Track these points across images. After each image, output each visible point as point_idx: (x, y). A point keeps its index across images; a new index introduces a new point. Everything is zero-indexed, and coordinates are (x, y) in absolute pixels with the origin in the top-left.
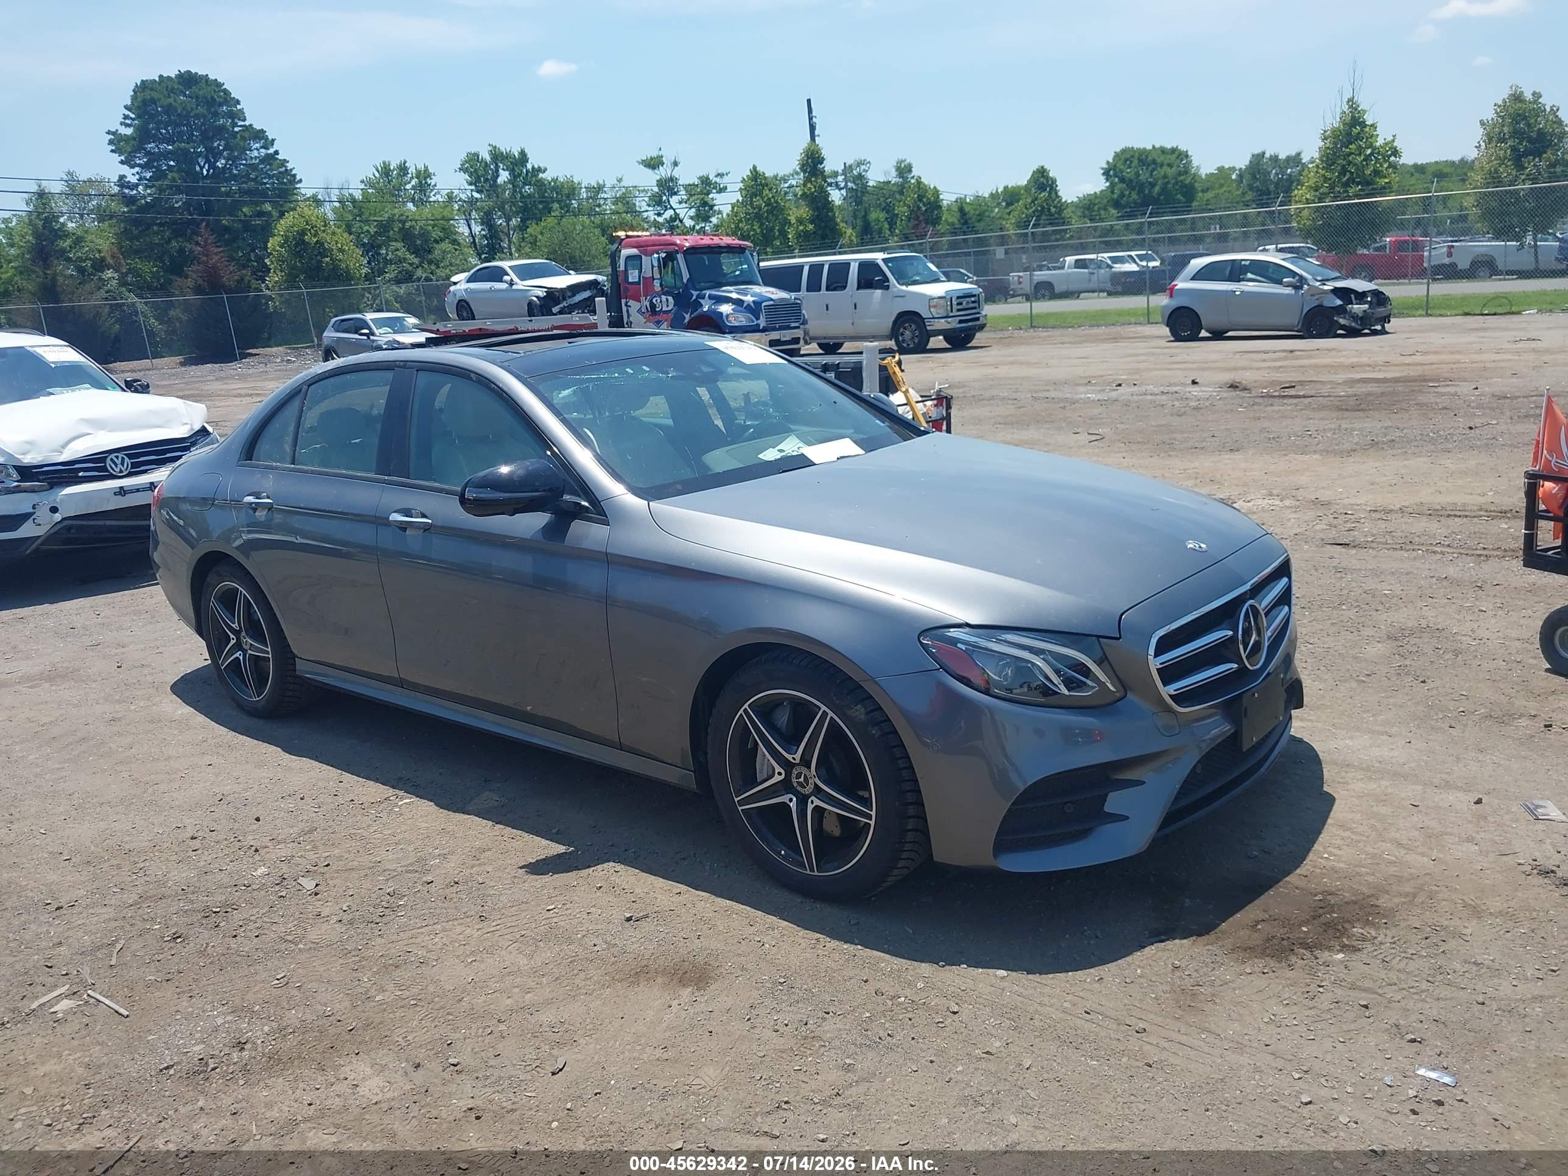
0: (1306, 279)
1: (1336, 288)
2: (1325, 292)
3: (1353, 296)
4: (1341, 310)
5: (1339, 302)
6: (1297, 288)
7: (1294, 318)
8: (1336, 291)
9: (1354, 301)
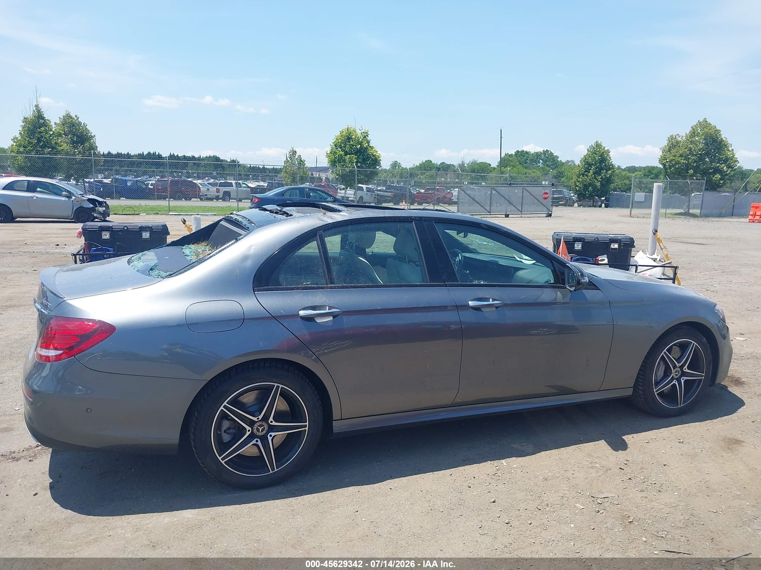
0: (73, 194)
1: (89, 199)
2: (84, 200)
3: (97, 203)
4: (93, 210)
5: (92, 206)
6: (69, 197)
7: (69, 213)
8: (89, 200)
9: (98, 206)
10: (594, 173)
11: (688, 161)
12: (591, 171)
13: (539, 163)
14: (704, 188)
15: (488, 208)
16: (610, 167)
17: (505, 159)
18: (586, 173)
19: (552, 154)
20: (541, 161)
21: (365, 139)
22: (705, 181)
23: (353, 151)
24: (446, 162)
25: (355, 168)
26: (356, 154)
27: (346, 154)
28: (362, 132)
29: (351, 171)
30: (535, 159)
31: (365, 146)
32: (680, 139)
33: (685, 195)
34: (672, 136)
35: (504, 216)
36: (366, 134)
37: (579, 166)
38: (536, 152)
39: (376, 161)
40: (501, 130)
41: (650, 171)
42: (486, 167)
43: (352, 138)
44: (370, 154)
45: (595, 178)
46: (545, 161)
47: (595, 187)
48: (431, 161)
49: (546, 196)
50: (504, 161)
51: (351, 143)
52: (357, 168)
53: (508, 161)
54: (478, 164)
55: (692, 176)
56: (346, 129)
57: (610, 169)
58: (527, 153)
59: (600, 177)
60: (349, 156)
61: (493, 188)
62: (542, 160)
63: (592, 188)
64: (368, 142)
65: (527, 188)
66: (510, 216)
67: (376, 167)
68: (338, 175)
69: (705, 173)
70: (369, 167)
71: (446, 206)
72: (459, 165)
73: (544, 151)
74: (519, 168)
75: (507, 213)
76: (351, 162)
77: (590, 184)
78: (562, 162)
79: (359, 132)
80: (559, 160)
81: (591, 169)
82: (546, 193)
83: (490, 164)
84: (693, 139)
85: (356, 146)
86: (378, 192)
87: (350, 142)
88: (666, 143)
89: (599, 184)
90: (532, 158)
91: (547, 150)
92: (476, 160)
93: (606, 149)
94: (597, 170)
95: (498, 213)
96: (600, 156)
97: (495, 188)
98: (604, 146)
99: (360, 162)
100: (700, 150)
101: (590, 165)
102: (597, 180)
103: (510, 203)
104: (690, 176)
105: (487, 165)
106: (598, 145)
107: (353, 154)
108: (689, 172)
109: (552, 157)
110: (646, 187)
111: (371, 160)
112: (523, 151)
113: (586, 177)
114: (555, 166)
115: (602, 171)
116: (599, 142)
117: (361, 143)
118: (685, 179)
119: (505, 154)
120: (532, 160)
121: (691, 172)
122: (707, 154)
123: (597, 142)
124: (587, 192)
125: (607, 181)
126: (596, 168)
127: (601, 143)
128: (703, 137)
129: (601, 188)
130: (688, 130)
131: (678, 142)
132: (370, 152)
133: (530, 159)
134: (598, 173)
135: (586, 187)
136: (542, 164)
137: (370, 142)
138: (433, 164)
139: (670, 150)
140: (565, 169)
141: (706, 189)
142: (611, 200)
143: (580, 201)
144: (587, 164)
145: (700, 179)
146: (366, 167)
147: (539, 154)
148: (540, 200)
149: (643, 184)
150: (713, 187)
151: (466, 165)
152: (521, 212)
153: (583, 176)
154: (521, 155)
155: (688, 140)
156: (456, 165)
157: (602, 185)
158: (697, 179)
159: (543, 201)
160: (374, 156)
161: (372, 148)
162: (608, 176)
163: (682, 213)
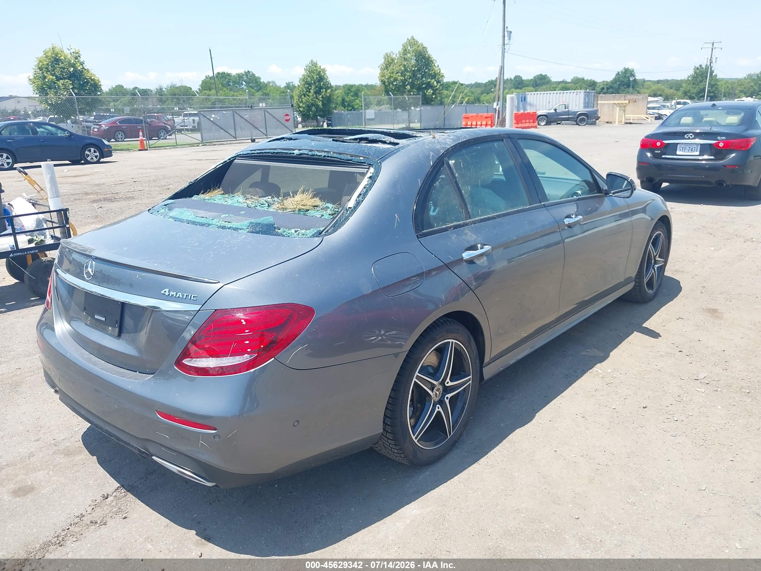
10: (316, 93)
11: (405, 78)
12: (312, 91)
13: (242, 85)
14: (421, 103)
15: (233, 134)
16: (328, 86)
17: (206, 82)
18: (307, 93)
19: (253, 75)
20: (244, 83)
21: (77, 61)
22: (421, 96)
23: (65, 75)
24: (139, 87)
25: (73, 95)
26: (69, 78)
27: (58, 79)
28: (72, 52)
29: (68, 100)
30: (238, 81)
31: (79, 68)
32: (394, 56)
33: (406, 110)
34: (387, 54)
35: (250, 141)
36: (78, 54)
37: (299, 86)
38: (238, 73)
39: (96, 86)
40: (210, 50)
41: (349, 90)
42: (187, 92)
43: (60, 60)
44: (88, 77)
45: (317, 98)
46: (248, 83)
47: (317, 106)
48: (122, 86)
49: (288, 118)
50: (206, 84)
51: (61, 65)
52: (76, 95)
53: (211, 84)
54: (177, 88)
55: (409, 91)
56: (52, 50)
57: (328, 88)
58: (229, 75)
59: (321, 96)
60: (61, 81)
61: (235, 112)
62: (245, 81)
63: (315, 108)
64: (82, 64)
65: (268, 110)
66: (256, 141)
67: (97, 94)
68: (49, 105)
69: (420, 89)
70: (90, 94)
71: (189, 134)
72: (157, 89)
73: (245, 72)
74: (225, 91)
75: (253, 138)
76: (66, 89)
77: (313, 105)
78: (265, 84)
79: (67, 52)
80: (262, 81)
81: (311, 89)
82: (287, 115)
83: (190, 88)
84: (406, 56)
85: (67, 69)
86: (87, 124)
87: (59, 65)
88: (382, 61)
89: (320, 104)
90: (234, 80)
91: (248, 71)
92: (175, 83)
93: (322, 68)
94: (317, 89)
95: (244, 138)
96: (318, 75)
97: (237, 112)
98: (320, 65)
99: (76, 88)
100: (412, 66)
101: (310, 84)
102: (319, 100)
103: (254, 126)
104: (408, 91)
105: (188, 88)
106: (314, 64)
107: (65, 78)
108: (406, 87)
109: (255, 78)
110: (349, 105)
111: (90, 85)
112: (224, 73)
113: (308, 97)
114: (259, 87)
115: (322, 90)
116: (314, 61)
117: (73, 66)
118: (403, 95)
119: (206, 77)
120: (235, 82)
121: (408, 87)
122: (419, 70)
123: (312, 61)
124: (311, 113)
125: (327, 100)
126: (316, 87)
127: (316, 61)
128: (414, 54)
129: (323, 108)
130: (400, 48)
131: (393, 60)
132: (87, 76)
133: (232, 81)
134: (318, 92)
135: (309, 107)
136: (245, 86)
137: (84, 64)
138: (126, 89)
139: (387, 68)
140: (269, 91)
141: (423, 104)
142: (333, 119)
143: (305, 122)
144: (307, 83)
145: (416, 95)
146: (86, 93)
147: (241, 75)
148: (282, 122)
149: (346, 102)
150: (427, 101)
151: (164, 90)
152: (266, 135)
153: (305, 97)
154: (223, 76)
155: (402, 57)
156: (153, 90)
157: (323, 104)
158: (414, 95)
159: (287, 124)
160: (92, 80)
161: (88, 71)
162: (328, 95)
163: (404, 128)
